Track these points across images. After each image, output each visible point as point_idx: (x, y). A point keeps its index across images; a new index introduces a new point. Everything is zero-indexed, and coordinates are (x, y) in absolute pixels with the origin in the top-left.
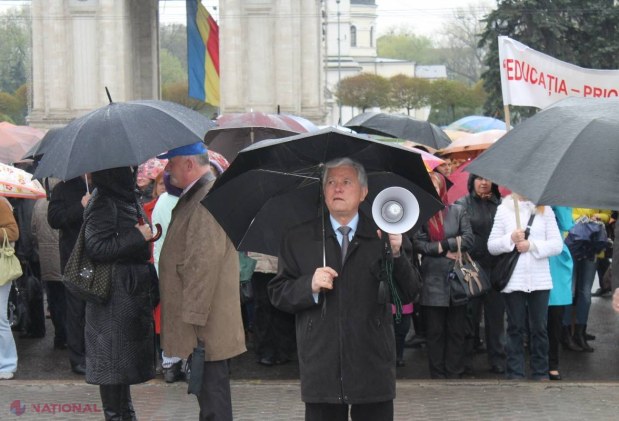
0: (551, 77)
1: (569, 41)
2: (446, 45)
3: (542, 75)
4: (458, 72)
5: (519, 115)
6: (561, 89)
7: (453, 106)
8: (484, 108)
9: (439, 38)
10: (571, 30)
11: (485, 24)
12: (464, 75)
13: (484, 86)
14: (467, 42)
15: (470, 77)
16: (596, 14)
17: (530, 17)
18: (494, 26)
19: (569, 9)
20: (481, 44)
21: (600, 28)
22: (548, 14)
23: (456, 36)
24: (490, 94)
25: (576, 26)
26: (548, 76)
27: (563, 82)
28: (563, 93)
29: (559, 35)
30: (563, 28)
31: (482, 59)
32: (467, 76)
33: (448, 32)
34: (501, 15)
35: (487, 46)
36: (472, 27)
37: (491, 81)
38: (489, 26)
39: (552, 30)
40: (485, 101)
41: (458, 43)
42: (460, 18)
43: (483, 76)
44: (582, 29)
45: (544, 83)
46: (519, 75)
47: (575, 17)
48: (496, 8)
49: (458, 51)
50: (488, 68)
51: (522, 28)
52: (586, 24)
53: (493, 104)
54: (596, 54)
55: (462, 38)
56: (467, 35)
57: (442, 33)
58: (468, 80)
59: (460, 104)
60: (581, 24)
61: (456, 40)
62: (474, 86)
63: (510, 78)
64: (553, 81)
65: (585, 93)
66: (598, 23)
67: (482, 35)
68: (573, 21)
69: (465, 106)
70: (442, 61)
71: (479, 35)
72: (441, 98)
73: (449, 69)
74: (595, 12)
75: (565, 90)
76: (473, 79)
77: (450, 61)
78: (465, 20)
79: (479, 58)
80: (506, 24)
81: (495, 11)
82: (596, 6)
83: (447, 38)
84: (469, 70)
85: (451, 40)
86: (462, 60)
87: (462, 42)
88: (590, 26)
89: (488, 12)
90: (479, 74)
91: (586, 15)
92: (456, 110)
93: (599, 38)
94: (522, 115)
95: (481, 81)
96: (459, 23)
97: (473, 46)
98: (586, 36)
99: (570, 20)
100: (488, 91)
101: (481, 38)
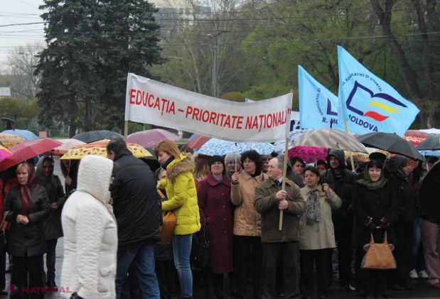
0: (164, 100)
1: (98, 72)
2: (10, 73)
3: (158, 99)
4: (19, 93)
5: (63, 123)
6: (171, 110)
7: (16, 116)
8: (38, 118)
9: (5, 67)
10: (100, 65)
11: (39, 59)
12: (23, 94)
13: (39, 102)
14: (25, 71)
15: (27, 96)
16: (116, 54)
17: (70, 54)
18: (45, 60)
19: (98, 50)
20: (36, 73)
21: (119, 64)
22: (84, 53)
23: (17, 67)
24: (42, 109)
25: (103, 62)
26: (163, 100)
27: (173, 104)
28: (172, 112)
29: (91, 68)
30: (94, 63)
31: (36, 83)
32: (25, 95)
33: (12, 64)
34: (51, 52)
35: (40, 74)
36: (29, 60)
37: (43, 99)
38: (42, 60)
39: (86, 64)
40: (39, 113)
41: (19, 71)
42: (20, 53)
43: (38, 95)
44: (107, 64)
45: (158, 106)
46: (139, 101)
47: (102, 56)
48: (47, 48)
49: (19, 77)
50: (41, 90)
51: (65, 62)
52: (110, 61)
53: (44, 115)
54: (116, 82)
55: (22, 68)
56: (25, 66)
57: (7, 64)
58: (26, 98)
59: (21, 115)
60: (106, 60)
61: (18, 69)
62: (31, 103)
63: (132, 102)
64: (166, 103)
65: (188, 113)
66: (118, 60)
67: (37, 66)
68: (100, 58)
69: (24, 117)
70: (7, 85)
71: (34, 66)
72: (8, 111)
73: (12, 90)
74: (116, 53)
75: (173, 110)
76: (30, 97)
77: (13, 84)
78: (24, 55)
79: (34, 82)
80: (53, 59)
81: (45, 50)
82: (116, 49)
83: (11, 68)
84: (27, 91)
85: (14, 69)
86: (21, 84)
87: (22, 71)
88: (113, 62)
89: (41, 50)
90: (34, 94)
91: (109, 55)
92: (18, 120)
93: (118, 71)
94: (65, 124)
95: (36, 99)
96: (20, 57)
97: (30, 74)
98: (109, 69)
99: (98, 58)
100: (41, 106)
101: (36, 68)
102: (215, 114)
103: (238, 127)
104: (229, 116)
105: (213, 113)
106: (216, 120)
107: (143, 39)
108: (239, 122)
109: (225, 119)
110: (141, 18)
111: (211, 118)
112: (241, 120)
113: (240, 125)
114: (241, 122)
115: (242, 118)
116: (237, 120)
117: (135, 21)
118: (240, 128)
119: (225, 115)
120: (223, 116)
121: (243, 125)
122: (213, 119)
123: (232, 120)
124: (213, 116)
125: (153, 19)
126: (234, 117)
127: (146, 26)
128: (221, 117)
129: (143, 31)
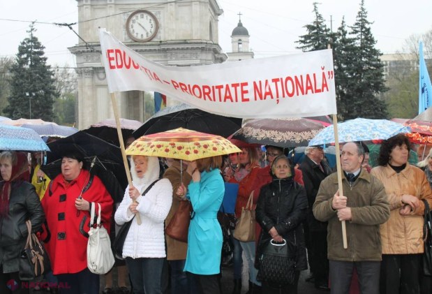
46: (120, 64)
63: (112, 67)
102: (208, 87)
103: (244, 100)
104: (227, 86)
105: (204, 87)
106: (211, 95)
107: (372, 74)
108: (244, 92)
109: (223, 91)
110: (369, 60)
111: (205, 94)
112: (245, 88)
113: (246, 96)
114: (246, 92)
115: (246, 84)
116: (239, 89)
117: (366, 62)
118: (248, 100)
119: (222, 87)
120: (220, 87)
121: (250, 95)
122: (208, 94)
123: (232, 90)
124: (207, 90)
125: (379, 60)
126: (235, 86)
127: (374, 66)
128: (216, 91)
129: (372, 70)
